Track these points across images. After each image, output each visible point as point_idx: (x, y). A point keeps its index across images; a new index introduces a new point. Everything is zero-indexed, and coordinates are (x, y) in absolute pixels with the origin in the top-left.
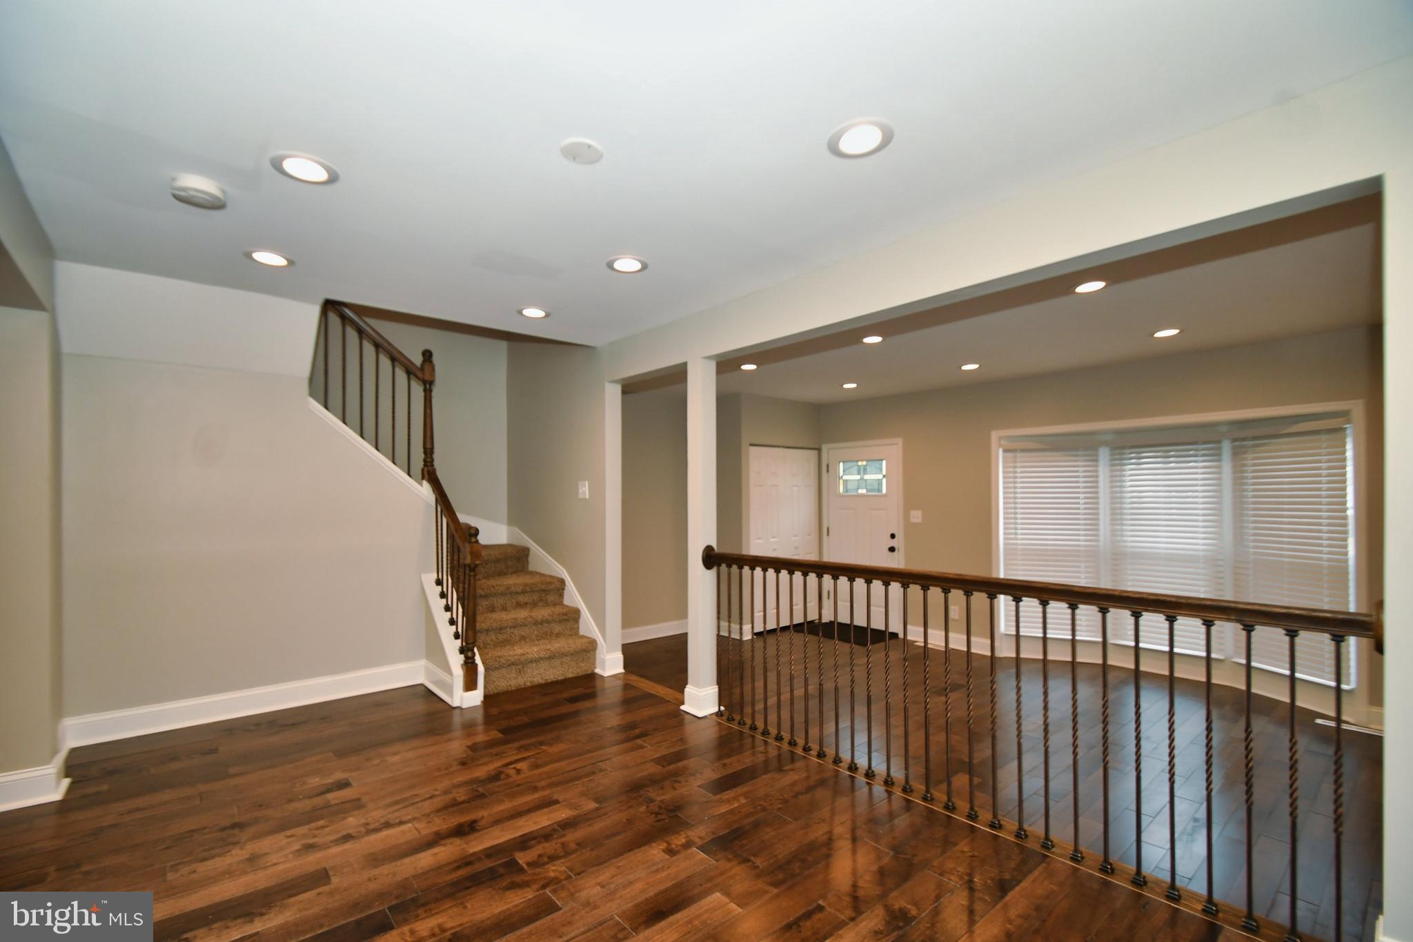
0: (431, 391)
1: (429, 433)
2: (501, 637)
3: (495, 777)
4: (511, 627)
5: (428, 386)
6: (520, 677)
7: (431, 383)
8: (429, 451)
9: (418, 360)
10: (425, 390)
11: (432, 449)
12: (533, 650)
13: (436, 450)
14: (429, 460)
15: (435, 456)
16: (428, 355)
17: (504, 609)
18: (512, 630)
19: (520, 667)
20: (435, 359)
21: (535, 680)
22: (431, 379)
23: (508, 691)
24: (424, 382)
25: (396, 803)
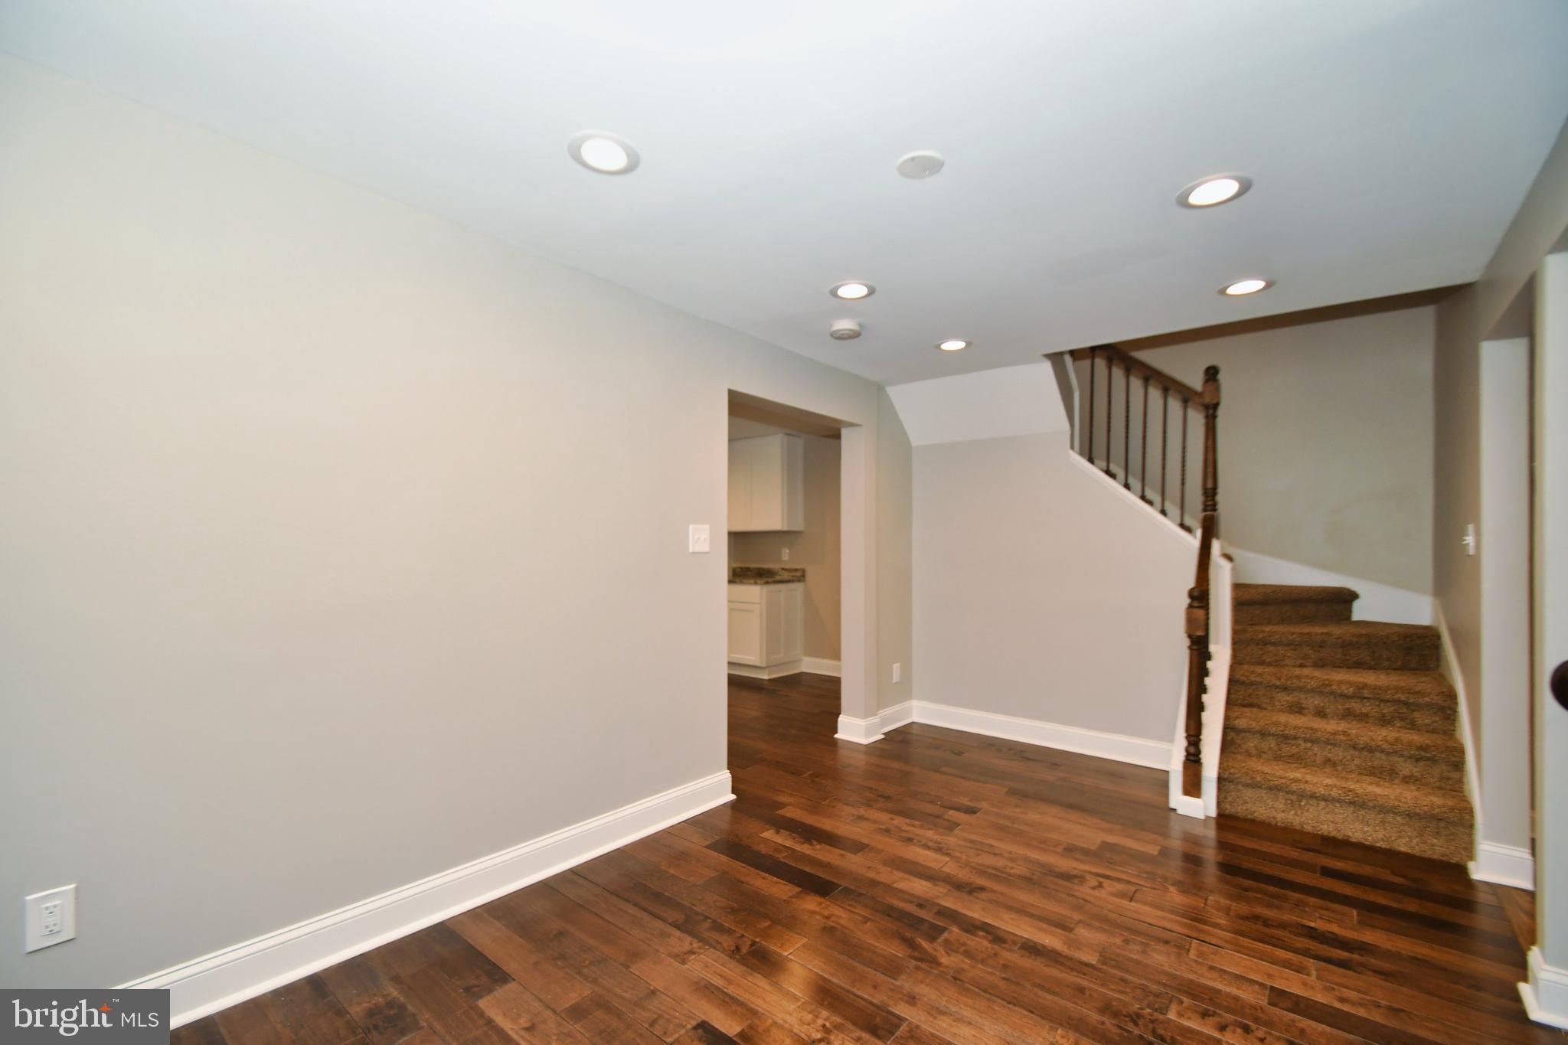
0: (1214, 417)
1: (1210, 469)
2: (1285, 749)
3: (1067, 877)
4: (1306, 740)
5: (1211, 412)
6: (1293, 812)
7: (1216, 406)
8: (1210, 494)
9: (1196, 382)
10: (1207, 417)
11: (1215, 488)
12: (1321, 781)
13: (1221, 490)
14: (1210, 503)
15: (1219, 498)
16: (1212, 373)
17: (1320, 713)
18: (1309, 745)
19: (1294, 798)
20: (1221, 376)
21: (1325, 827)
22: (1215, 402)
23: (1269, 824)
24: (1206, 407)
25: (972, 842)
